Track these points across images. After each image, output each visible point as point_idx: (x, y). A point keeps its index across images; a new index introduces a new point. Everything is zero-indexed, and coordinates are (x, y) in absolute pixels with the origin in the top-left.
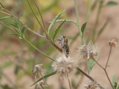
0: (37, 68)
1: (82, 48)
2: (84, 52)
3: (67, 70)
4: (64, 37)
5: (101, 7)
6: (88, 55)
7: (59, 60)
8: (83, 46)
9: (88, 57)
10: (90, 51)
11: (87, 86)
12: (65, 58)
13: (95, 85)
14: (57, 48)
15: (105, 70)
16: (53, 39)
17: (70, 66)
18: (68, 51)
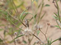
0: (15, 33)
1: (35, 25)
2: (36, 27)
3: (29, 35)
4: (27, 20)
5: (42, 7)
6: (38, 28)
7: (25, 30)
8: (36, 25)
9: (38, 30)
10: (39, 27)
11: (37, 42)
12: (28, 29)
13: (41, 42)
14: (24, 24)
15: (45, 35)
16: (22, 20)
17: (30, 33)
18: (28, 26)
